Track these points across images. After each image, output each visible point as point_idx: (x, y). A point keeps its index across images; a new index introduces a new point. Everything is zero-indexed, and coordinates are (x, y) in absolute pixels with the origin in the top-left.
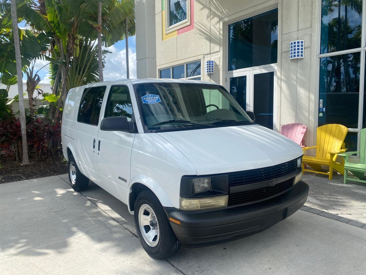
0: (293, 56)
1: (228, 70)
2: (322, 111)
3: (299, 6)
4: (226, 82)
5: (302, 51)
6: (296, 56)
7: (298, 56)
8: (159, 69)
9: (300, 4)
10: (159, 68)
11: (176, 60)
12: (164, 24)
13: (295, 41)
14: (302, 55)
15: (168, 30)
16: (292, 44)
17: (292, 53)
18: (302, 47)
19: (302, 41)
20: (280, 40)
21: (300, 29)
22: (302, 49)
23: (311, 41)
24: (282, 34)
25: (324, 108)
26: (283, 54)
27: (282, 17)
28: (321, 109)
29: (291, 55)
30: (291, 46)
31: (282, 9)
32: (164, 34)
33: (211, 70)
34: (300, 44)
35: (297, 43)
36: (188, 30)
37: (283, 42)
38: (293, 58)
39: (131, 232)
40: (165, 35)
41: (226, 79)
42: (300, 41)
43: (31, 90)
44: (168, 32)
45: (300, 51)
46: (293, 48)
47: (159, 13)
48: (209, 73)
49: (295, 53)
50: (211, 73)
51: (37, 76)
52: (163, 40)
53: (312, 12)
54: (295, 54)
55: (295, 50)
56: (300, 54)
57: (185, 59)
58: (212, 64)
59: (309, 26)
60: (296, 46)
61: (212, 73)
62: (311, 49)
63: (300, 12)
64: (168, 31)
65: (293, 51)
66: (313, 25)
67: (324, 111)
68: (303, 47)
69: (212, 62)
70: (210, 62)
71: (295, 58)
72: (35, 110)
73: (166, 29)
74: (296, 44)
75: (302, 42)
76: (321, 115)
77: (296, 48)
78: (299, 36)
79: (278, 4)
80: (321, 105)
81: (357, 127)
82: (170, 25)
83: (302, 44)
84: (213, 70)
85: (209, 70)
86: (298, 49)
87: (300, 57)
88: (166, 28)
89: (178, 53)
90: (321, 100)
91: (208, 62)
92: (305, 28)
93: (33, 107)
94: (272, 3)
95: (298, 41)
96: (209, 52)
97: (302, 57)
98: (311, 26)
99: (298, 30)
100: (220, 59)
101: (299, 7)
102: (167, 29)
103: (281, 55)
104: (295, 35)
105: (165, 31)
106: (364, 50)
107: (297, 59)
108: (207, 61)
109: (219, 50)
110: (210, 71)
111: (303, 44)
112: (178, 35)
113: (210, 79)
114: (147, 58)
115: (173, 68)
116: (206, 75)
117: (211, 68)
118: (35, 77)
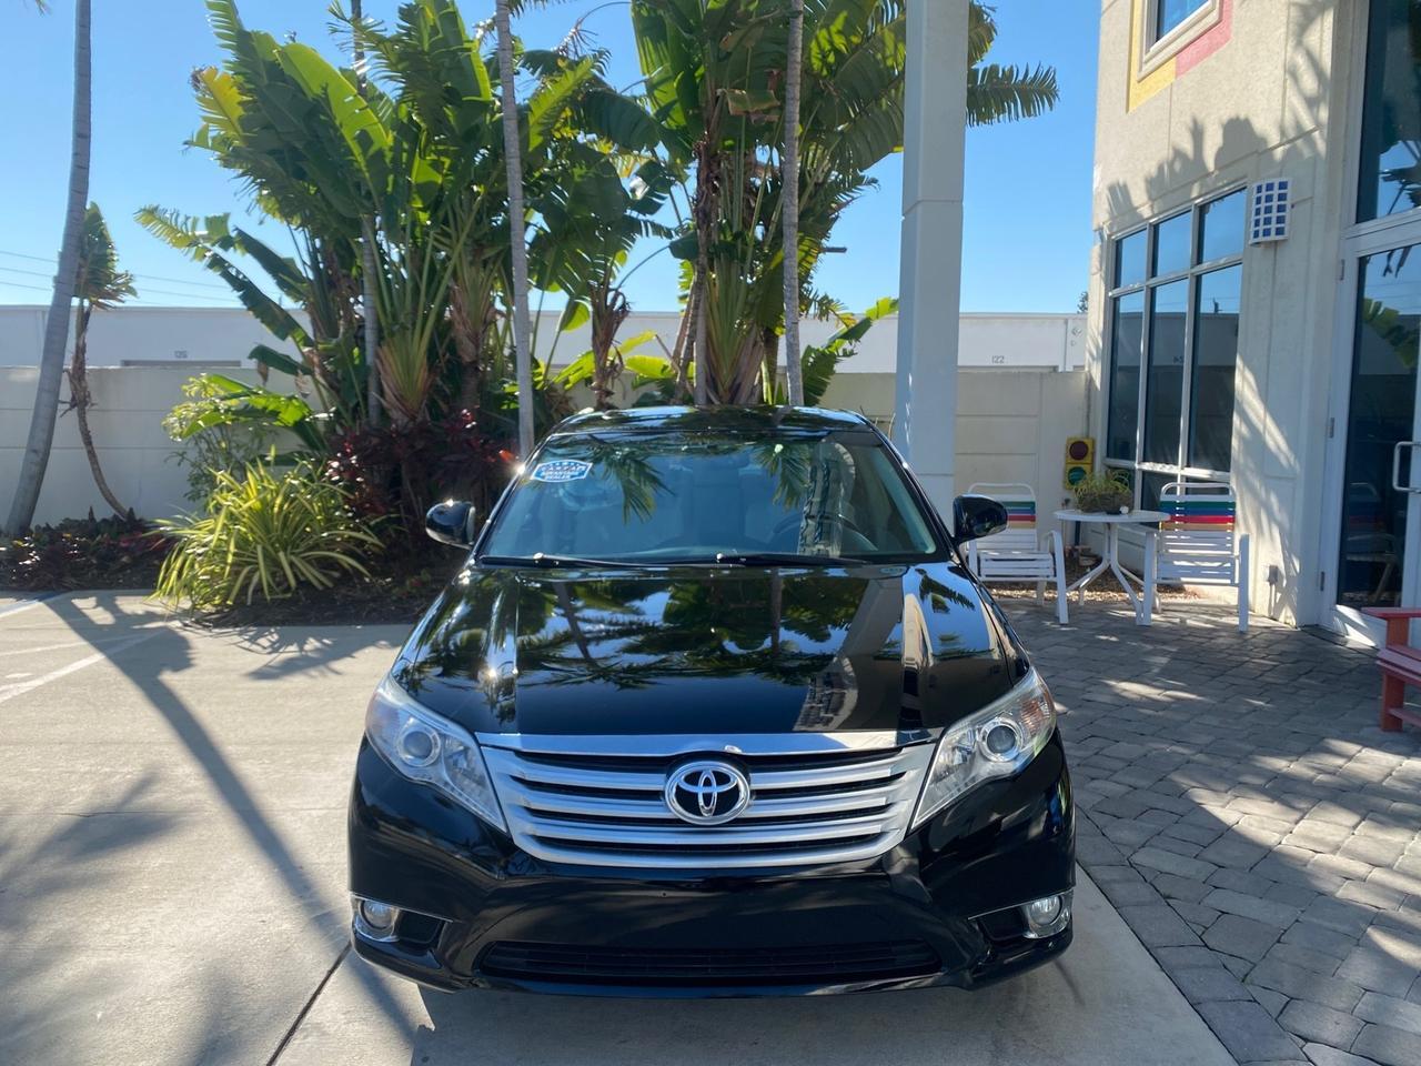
1: (1354, 219)
4: (1342, 279)
8: (1109, 236)
11: (1164, 191)
12: (1137, 32)
15: (1146, 62)
32: (1133, 81)
33: (1273, 226)
36: (1210, 50)
40: (1138, 85)
41: (1343, 262)
43: (601, 344)
44: (1147, 68)
48: (1261, 238)
50: (1273, 237)
51: (620, 299)
52: (1127, 110)
58: (1282, 197)
61: (1280, 237)
64: (1149, 64)
69: (1283, 185)
70: (1270, 187)
73: (1141, 57)
82: (1158, 39)
84: (1286, 226)
85: (1262, 227)
88: (1141, 51)
91: (1259, 189)
93: (608, 398)
96: (1277, 142)
100: (1314, 169)
102: (1145, 58)
105: (1137, 67)
108: (1255, 186)
110: (1267, 233)
112: (1177, 74)
113: (1274, 270)
114: (919, 202)
115: (1155, 228)
116: (1259, 250)
117: (1274, 215)
118: (615, 299)
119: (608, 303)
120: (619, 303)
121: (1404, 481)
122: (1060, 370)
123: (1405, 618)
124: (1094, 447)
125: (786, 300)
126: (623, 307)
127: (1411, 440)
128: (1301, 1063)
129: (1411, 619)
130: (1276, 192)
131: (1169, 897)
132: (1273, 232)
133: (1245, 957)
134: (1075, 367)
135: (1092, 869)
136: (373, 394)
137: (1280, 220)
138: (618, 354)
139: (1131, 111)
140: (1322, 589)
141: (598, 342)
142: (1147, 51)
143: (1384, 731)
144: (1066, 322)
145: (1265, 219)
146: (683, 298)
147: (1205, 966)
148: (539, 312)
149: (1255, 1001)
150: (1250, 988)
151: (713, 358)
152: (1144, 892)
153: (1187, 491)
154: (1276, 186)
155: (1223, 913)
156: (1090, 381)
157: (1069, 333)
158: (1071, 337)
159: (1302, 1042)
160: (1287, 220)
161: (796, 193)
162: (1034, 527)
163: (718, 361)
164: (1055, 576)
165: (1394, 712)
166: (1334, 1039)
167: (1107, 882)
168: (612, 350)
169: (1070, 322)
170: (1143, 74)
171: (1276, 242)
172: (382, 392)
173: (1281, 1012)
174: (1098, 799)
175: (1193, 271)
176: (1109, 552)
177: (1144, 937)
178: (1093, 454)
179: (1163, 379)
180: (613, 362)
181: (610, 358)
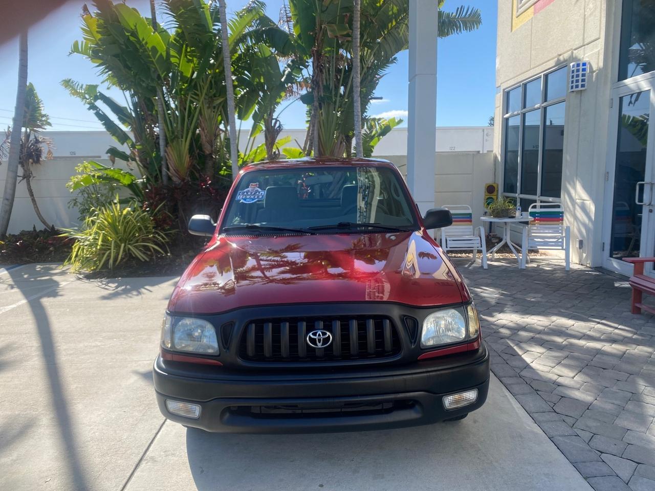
1: (617, 79)
4: (612, 107)
8: (504, 90)
10: (504, 87)
11: (529, 68)
15: (520, 8)
32: (514, 17)
33: (580, 83)
36: (550, 2)
40: (517, 19)
41: (612, 99)
44: (521, 11)
48: (574, 89)
50: (580, 88)
51: (278, 123)
52: (511, 31)
57: (543, 63)
58: (584, 70)
61: (583, 89)
64: (521, 9)
69: (584, 64)
70: (578, 65)
73: (518, 6)
84: (586, 83)
85: (574, 84)
89: (532, 52)
91: (573, 66)
96: (582, 44)
100: (599, 57)
102: (520, 6)
105: (516, 11)
108: (571, 65)
109: (597, 37)
110: (577, 86)
112: (534, 13)
113: (580, 103)
114: (416, 75)
115: (525, 85)
116: (574, 94)
117: (580, 78)
118: (275, 123)
119: (273, 125)
120: (278, 125)
121: (641, 200)
122: (481, 152)
123: (642, 262)
124: (498, 188)
125: (355, 122)
126: (279, 127)
127: (644, 181)
128: (600, 463)
129: (645, 263)
130: (581, 67)
131: (538, 390)
132: (580, 86)
133: (572, 416)
134: (488, 151)
135: (502, 379)
136: (164, 169)
137: (583, 80)
138: (277, 148)
139: (513, 31)
140: (603, 250)
141: (268, 143)
142: (521, 3)
143: (633, 313)
144: (483, 131)
145: (576, 80)
146: (307, 121)
147: (555, 421)
148: (240, 130)
149: (578, 436)
150: (576, 430)
151: (322, 150)
152: (527, 389)
153: (541, 207)
154: (581, 65)
155: (562, 397)
156: (496, 157)
157: (485, 136)
158: (485, 137)
159: (599, 453)
160: (586, 80)
161: (359, 72)
162: (471, 225)
163: (324, 151)
164: (481, 247)
165: (638, 305)
166: (614, 452)
167: (510, 384)
168: (275, 147)
169: (485, 130)
170: (518, 14)
171: (581, 91)
172: (168, 169)
173: (590, 440)
174: (505, 347)
175: (543, 105)
176: (506, 235)
177: (527, 409)
178: (498, 191)
179: (529, 156)
180: (275, 152)
181: (274, 150)
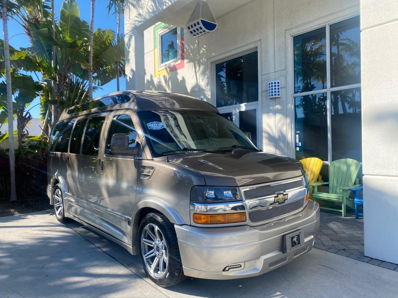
0: (271, 95)
2: (298, 145)
3: (275, 49)
5: (279, 91)
6: (274, 95)
7: (275, 95)
9: (276, 48)
12: (157, 61)
13: (272, 82)
14: (279, 94)
15: (160, 67)
16: (270, 83)
17: (270, 92)
18: (278, 87)
19: (278, 81)
20: (261, 80)
21: (277, 70)
22: (278, 89)
23: (286, 82)
24: (262, 75)
25: (300, 143)
26: (263, 93)
27: (261, 59)
28: (297, 143)
29: (269, 94)
30: (269, 85)
31: (261, 52)
34: (277, 84)
35: (273, 83)
36: (179, 68)
37: (263, 82)
38: (271, 97)
39: (109, 255)
40: (158, 72)
42: (277, 82)
43: (21, 128)
44: (160, 69)
45: (277, 90)
46: (271, 88)
47: (152, 50)
49: (272, 92)
51: (29, 114)
53: (286, 56)
54: (272, 94)
55: (272, 89)
56: (277, 93)
59: (284, 68)
60: (273, 86)
62: (286, 89)
63: (276, 56)
65: (271, 91)
66: (287, 68)
67: (300, 145)
68: (280, 87)
69: (202, 99)
71: (273, 97)
72: (24, 146)
74: (273, 85)
75: (278, 83)
76: (298, 149)
77: (274, 88)
78: (276, 77)
79: (257, 47)
80: (297, 140)
81: (327, 160)
83: (278, 84)
86: (275, 89)
87: (277, 96)
90: (297, 136)
92: (281, 70)
93: (23, 144)
94: (252, 46)
95: (275, 81)
97: (279, 96)
98: (286, 69)
99: (275, 72)
100: (208, 96)
101: (275, 51)
102: (159, 67)
103: (262, 94)
104: (272, 76)
105: (158, 68)
106: (329, 91)
107: (275, 98)
109: (207, 88)
111: (280, 84)
112: (170, 72)
118: (26, 114)
126: (29, 117)
139: (156, 77)
142: (160, 65)
168: (24, 129)
181: (24, 131)
